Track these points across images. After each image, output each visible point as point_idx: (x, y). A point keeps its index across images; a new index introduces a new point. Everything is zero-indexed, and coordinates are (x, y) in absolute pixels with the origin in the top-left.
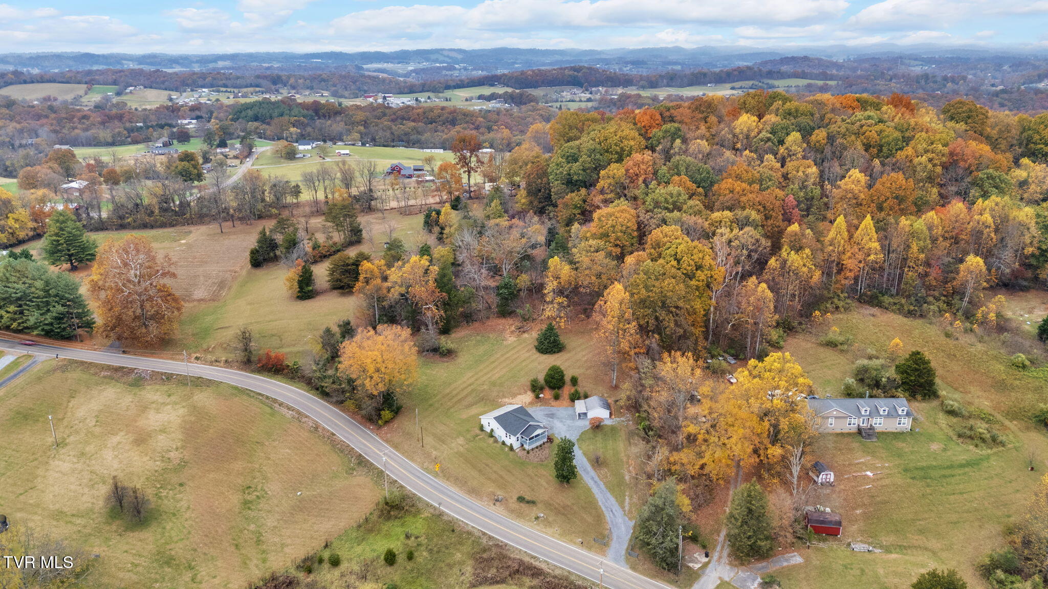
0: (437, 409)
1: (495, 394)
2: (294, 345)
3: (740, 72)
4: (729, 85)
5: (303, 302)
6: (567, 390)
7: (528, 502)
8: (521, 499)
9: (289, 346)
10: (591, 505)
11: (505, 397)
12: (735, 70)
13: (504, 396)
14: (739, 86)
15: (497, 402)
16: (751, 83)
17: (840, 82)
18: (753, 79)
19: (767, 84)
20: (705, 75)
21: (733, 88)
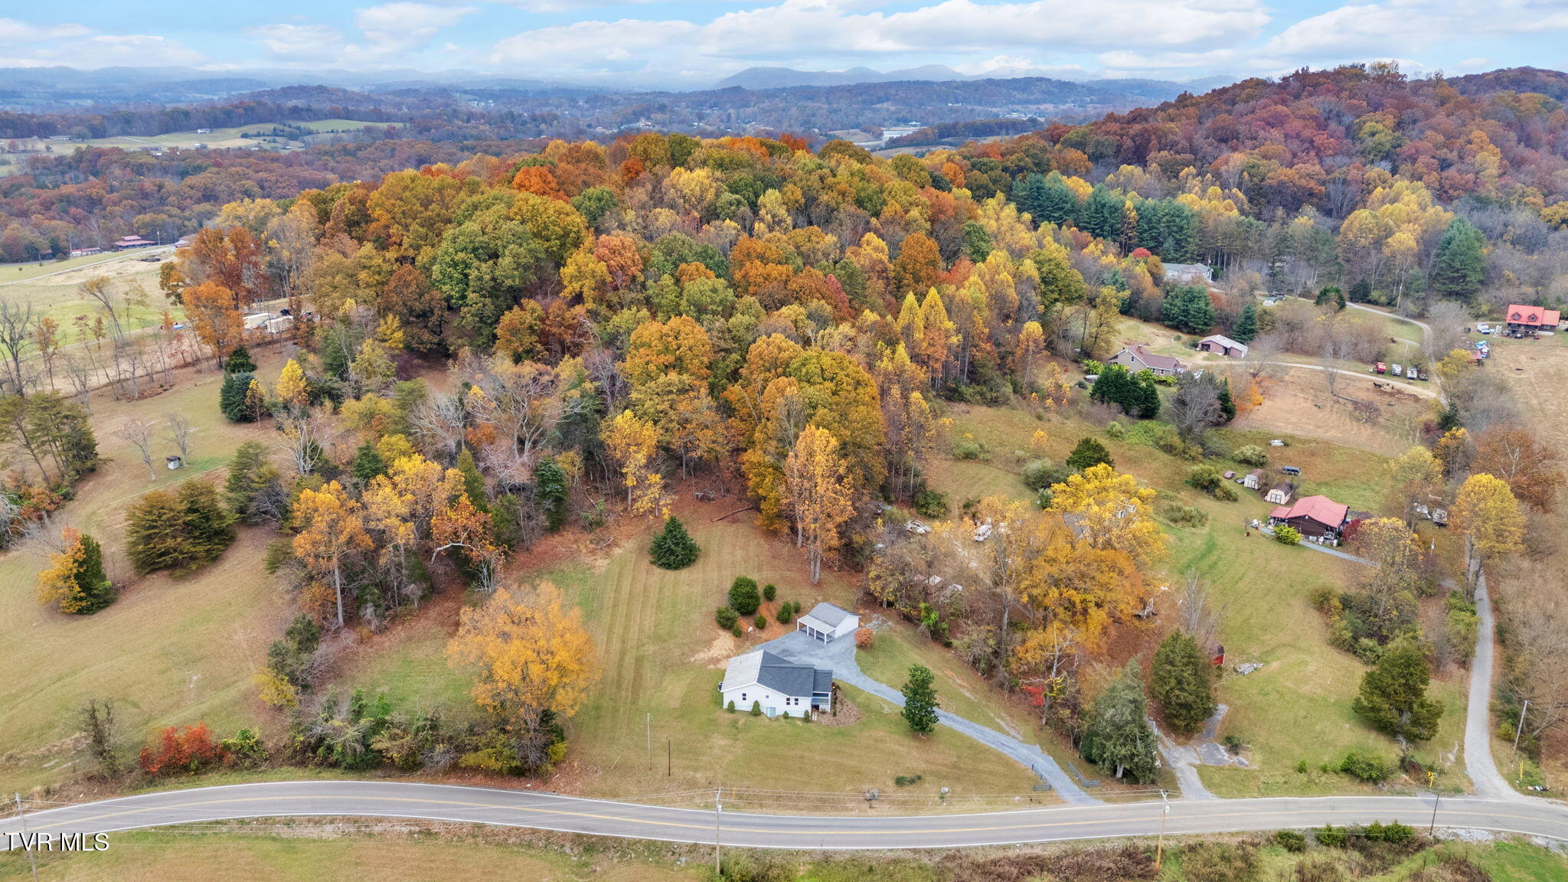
0: (616, 710)
1: (677, 652)
2: (177, 705)
3: (246, 110)
4: (233, 131)
5: (96, 617)
6: (767, 611)
7: (912, 782)
8: (900, 782)
9: (164, 712)
10: (977, 751)
11: (698, 652)
12: (237, 107)
13: (694, 652)
14: (255, 132)
15: (690, 662)
16: (270, 126)
17: (408, 125)
18: (271, 121)
19: (298, 128)
20: (186, 114)
21: (245, 136)
